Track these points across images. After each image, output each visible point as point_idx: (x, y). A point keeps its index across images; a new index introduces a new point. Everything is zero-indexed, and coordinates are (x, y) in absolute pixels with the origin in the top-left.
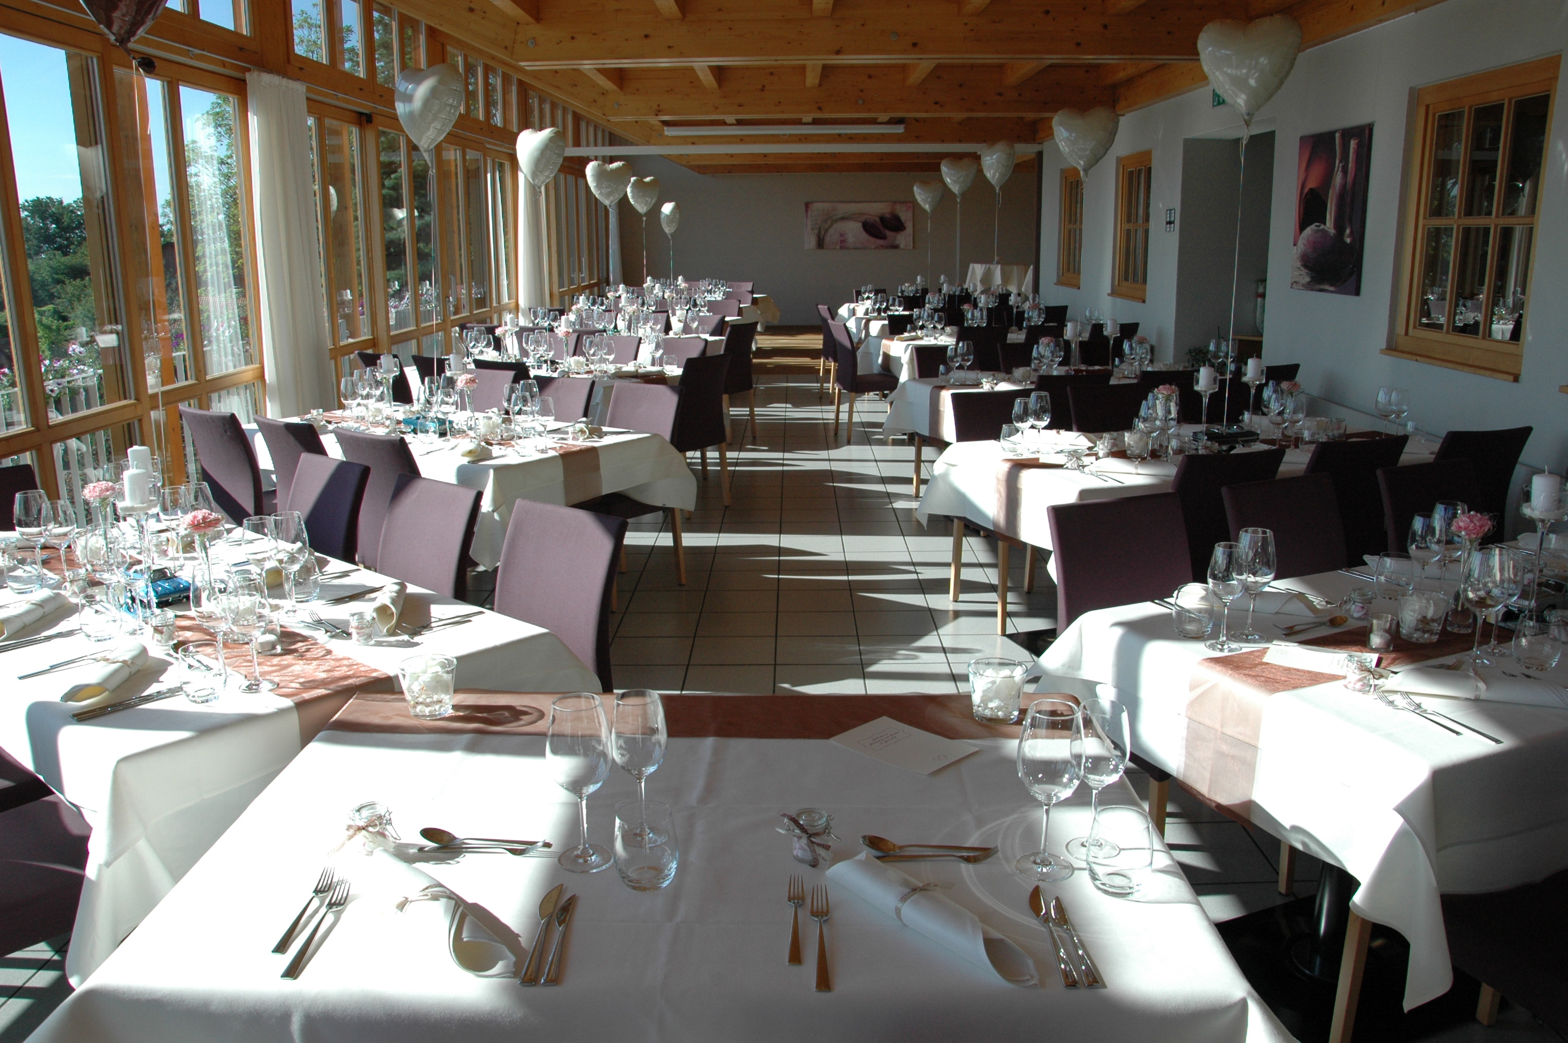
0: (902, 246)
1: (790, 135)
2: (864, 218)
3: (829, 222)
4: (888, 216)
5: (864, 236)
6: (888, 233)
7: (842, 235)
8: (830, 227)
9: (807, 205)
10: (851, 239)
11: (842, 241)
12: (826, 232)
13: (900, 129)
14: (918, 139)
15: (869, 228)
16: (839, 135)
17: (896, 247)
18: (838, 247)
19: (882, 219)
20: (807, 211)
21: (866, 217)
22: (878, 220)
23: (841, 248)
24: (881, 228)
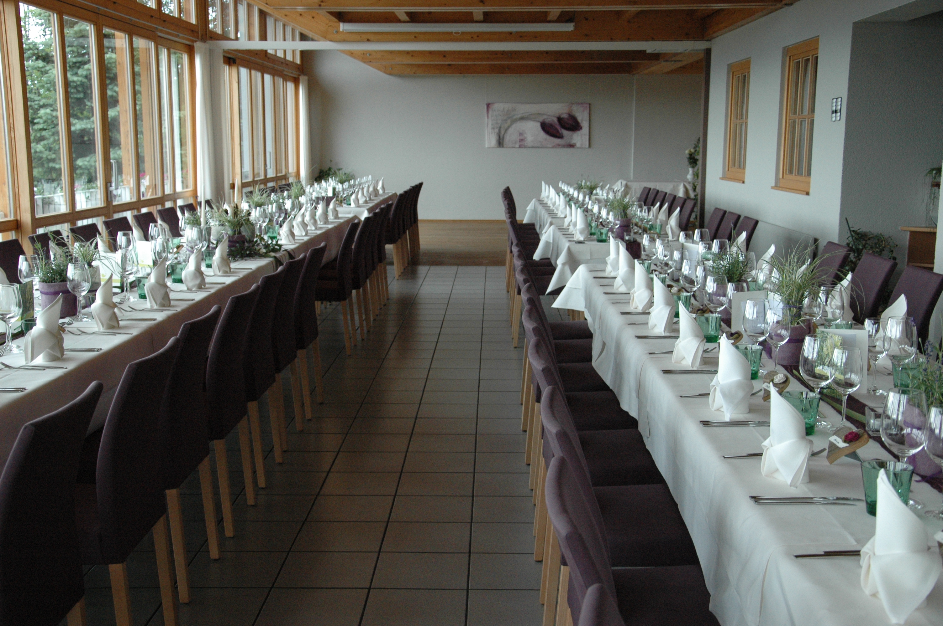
0: (578, 145)
1: (463, 33)
2: (541, 119)
3: (509, 121)
4: (565, 116)
5: (543, 135)
6: (565, 132)
7: (521, 134)
8: (509, 127)
9: (488, 106)
10: (529, 139)
11: (522, 140)
12: (506, 130)
13: (569, 27)
14: (587, 37)
15: (547, 128)
16: (511, 33)
17: (572, 146)
18: (517, 146)
19: (560, 119)
20: (488, 111)
21: (545, 117)
22: (555, 120)
23: (520, 147)
24: (558, 127)
